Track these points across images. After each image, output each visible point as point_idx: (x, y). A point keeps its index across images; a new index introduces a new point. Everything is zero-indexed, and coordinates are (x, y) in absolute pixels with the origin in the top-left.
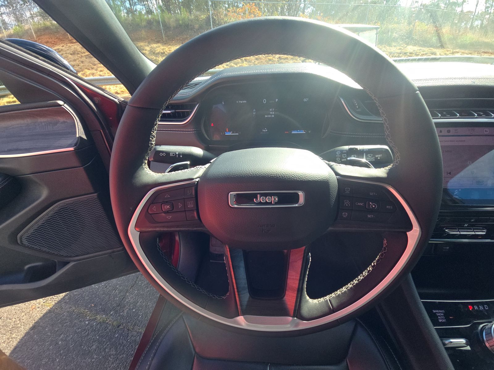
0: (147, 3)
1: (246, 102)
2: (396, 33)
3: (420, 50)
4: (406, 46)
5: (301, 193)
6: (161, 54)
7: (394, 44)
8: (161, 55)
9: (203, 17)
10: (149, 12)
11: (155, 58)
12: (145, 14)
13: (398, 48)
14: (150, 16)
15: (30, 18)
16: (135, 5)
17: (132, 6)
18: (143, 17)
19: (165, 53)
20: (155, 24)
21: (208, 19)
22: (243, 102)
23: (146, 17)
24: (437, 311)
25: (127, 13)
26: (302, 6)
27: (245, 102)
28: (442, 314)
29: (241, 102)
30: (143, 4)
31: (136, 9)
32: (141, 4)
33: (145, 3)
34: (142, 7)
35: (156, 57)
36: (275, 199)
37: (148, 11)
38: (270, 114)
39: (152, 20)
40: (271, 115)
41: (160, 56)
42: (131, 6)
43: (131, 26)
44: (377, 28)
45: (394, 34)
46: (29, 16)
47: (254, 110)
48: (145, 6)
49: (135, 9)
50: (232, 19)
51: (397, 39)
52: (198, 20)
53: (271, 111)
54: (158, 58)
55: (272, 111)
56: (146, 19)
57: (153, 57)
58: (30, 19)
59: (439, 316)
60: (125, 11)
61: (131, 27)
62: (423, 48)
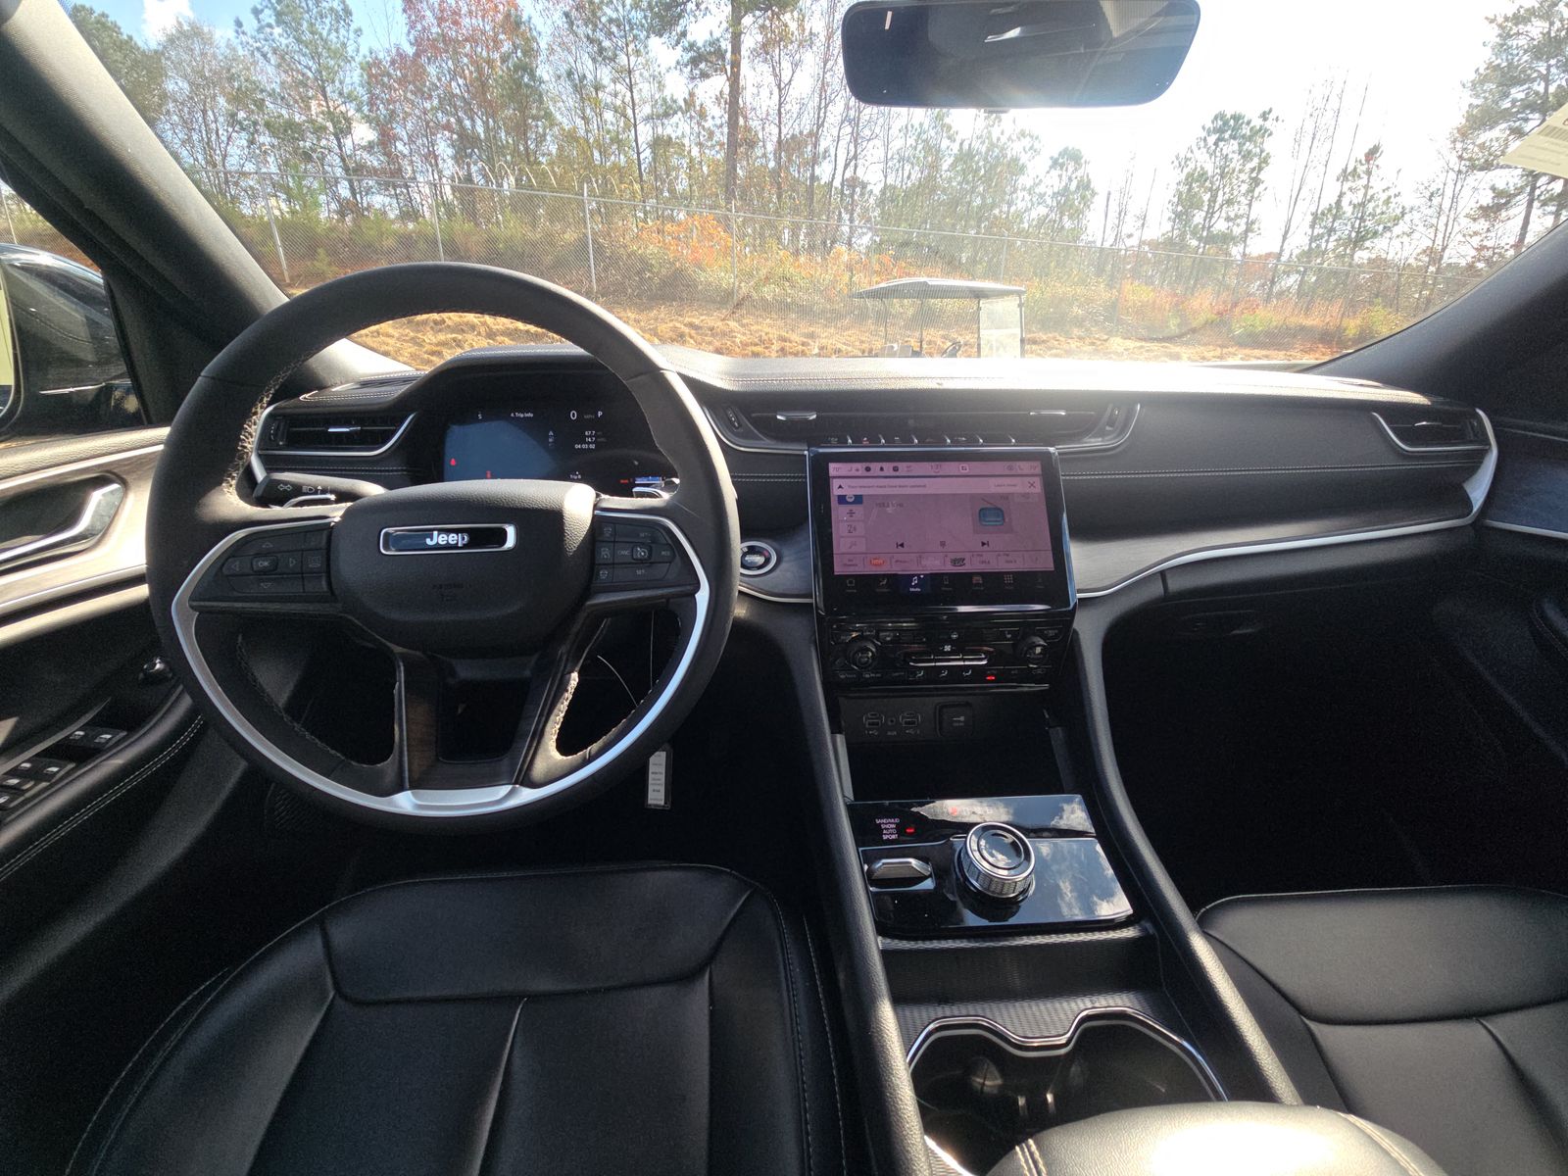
0: (405, 191)
1: (532, 415)
2: (1079, 307)
3: (1142, 347)
4: (1106, 337)
5: (511, 531)
6: (432, 324)
7: (1076, 332)
8: (432, 328)
9: (570, 236)
10: (410, 213)
11: (412, 334)
12: (397, 217)
13: (1088, 341)
14: (411, 226)
15: (12, 199)
16: (367, 194)
17: (358, 196)
18: (388, 227)
19: (444, 322)
20: (422, 245)
21: (582, 243)
22: (526, 415)
23: (396, 226)
24: (884, 821)
25: (342, 213)
26: (845, 229)
27: (530, 415)
28: (894, 826)
29: (522, 416)
30: (393, 192)
31: (368, 203)
32: (387, 193)
33: (398, 192)
34: (387, 200)
35: (418, 331)
36: (463, 539)
37: (408, 212)
38: (585, 443)
39: (414, 235)
40: (589, 443)
41: (428, 329)
42: (354, 194)
43: (346, 245)
44: (1019, 293)
45: (1075, 309)
46: (7, 194)
47: (551, 433)
48: (397, 199)
49: (365, 205)
50: (651, 247)
51: (1083, 320)
52: (552, 244)
53: (588, 437)
54: (424, 335)
55: (590, 436)
56: (395, 233)
57: (407, 331)
58: (10, 202)
59: (886, 829)
60: (334, 206)
61: (347, 249)
62: (1148, 345)
